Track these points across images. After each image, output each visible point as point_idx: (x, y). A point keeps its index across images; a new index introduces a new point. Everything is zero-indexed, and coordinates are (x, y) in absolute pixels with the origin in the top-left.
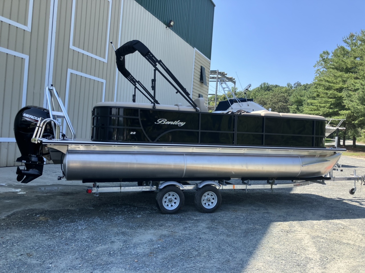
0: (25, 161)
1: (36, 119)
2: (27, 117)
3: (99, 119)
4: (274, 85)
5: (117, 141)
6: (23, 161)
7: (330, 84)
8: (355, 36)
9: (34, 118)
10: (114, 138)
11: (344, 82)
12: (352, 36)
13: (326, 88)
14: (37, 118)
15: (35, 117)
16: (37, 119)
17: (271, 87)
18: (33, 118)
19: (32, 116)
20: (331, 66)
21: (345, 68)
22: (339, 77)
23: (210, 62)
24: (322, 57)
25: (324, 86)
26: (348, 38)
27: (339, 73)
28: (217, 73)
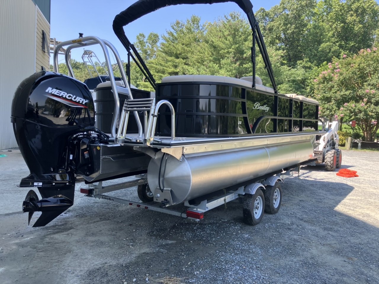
0: (41, 184)
1: (73, 99)
2: (56, 94)
3: (179, 103)
4: (81, 62)
5: (209, 135)
6: (35, 184)
7: (164, 68)
8: (181, 24)
9: (69, 96)
10: (205, 131)
11: (176, 67)
12: (178, 23)
13: (157, 71)
14: (74, 96)
15: (72, 96)
16: (75, 99)
17: (78, 64)
18: (67, 97)
19: (66, 94)
20: (161, 50)
21: (175, 53)
22: (170, 61)
23: (50, 27)
24: (139, 39)
25: (156, 69)
26: (175, 24)
27: (169, 58)
28: (55, 42)
